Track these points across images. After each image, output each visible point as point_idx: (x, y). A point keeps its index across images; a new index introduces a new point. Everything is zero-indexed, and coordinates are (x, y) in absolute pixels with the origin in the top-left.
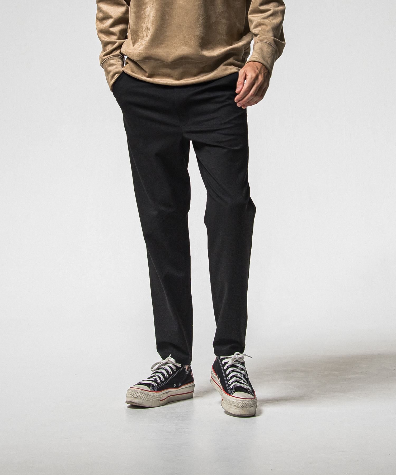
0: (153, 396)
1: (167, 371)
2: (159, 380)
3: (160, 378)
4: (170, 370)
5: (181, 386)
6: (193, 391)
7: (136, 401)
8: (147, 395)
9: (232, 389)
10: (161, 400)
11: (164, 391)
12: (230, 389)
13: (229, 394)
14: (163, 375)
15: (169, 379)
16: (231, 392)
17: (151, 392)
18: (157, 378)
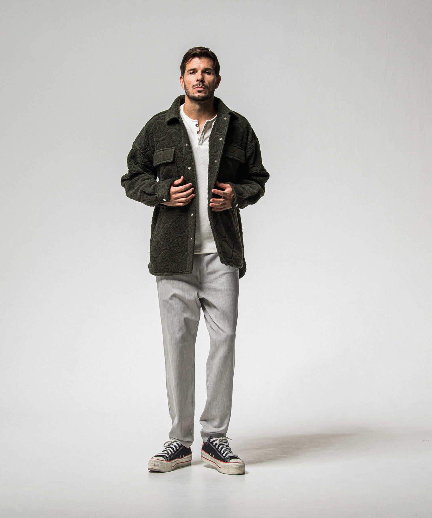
0: (167, 464)
1: (176, 447)
2: (170, 453)
3: (171, 451)
4: (177, 446)
5: (184, 456)
6: (191, 460)
7: (156, 468)
8: (163, 463)
9: (228, 458)
10: (172, 467)
11: (174, 461)
12: (226, 459)
13: (227, 462)
14: (173, 449)
15: (177, 452)
16: (228, 460)
17: (166, 462)
18: (169, 451)
